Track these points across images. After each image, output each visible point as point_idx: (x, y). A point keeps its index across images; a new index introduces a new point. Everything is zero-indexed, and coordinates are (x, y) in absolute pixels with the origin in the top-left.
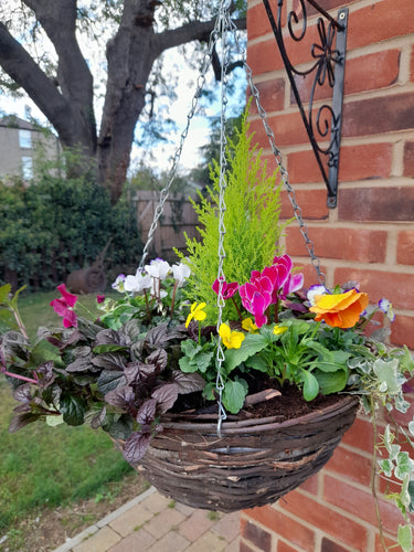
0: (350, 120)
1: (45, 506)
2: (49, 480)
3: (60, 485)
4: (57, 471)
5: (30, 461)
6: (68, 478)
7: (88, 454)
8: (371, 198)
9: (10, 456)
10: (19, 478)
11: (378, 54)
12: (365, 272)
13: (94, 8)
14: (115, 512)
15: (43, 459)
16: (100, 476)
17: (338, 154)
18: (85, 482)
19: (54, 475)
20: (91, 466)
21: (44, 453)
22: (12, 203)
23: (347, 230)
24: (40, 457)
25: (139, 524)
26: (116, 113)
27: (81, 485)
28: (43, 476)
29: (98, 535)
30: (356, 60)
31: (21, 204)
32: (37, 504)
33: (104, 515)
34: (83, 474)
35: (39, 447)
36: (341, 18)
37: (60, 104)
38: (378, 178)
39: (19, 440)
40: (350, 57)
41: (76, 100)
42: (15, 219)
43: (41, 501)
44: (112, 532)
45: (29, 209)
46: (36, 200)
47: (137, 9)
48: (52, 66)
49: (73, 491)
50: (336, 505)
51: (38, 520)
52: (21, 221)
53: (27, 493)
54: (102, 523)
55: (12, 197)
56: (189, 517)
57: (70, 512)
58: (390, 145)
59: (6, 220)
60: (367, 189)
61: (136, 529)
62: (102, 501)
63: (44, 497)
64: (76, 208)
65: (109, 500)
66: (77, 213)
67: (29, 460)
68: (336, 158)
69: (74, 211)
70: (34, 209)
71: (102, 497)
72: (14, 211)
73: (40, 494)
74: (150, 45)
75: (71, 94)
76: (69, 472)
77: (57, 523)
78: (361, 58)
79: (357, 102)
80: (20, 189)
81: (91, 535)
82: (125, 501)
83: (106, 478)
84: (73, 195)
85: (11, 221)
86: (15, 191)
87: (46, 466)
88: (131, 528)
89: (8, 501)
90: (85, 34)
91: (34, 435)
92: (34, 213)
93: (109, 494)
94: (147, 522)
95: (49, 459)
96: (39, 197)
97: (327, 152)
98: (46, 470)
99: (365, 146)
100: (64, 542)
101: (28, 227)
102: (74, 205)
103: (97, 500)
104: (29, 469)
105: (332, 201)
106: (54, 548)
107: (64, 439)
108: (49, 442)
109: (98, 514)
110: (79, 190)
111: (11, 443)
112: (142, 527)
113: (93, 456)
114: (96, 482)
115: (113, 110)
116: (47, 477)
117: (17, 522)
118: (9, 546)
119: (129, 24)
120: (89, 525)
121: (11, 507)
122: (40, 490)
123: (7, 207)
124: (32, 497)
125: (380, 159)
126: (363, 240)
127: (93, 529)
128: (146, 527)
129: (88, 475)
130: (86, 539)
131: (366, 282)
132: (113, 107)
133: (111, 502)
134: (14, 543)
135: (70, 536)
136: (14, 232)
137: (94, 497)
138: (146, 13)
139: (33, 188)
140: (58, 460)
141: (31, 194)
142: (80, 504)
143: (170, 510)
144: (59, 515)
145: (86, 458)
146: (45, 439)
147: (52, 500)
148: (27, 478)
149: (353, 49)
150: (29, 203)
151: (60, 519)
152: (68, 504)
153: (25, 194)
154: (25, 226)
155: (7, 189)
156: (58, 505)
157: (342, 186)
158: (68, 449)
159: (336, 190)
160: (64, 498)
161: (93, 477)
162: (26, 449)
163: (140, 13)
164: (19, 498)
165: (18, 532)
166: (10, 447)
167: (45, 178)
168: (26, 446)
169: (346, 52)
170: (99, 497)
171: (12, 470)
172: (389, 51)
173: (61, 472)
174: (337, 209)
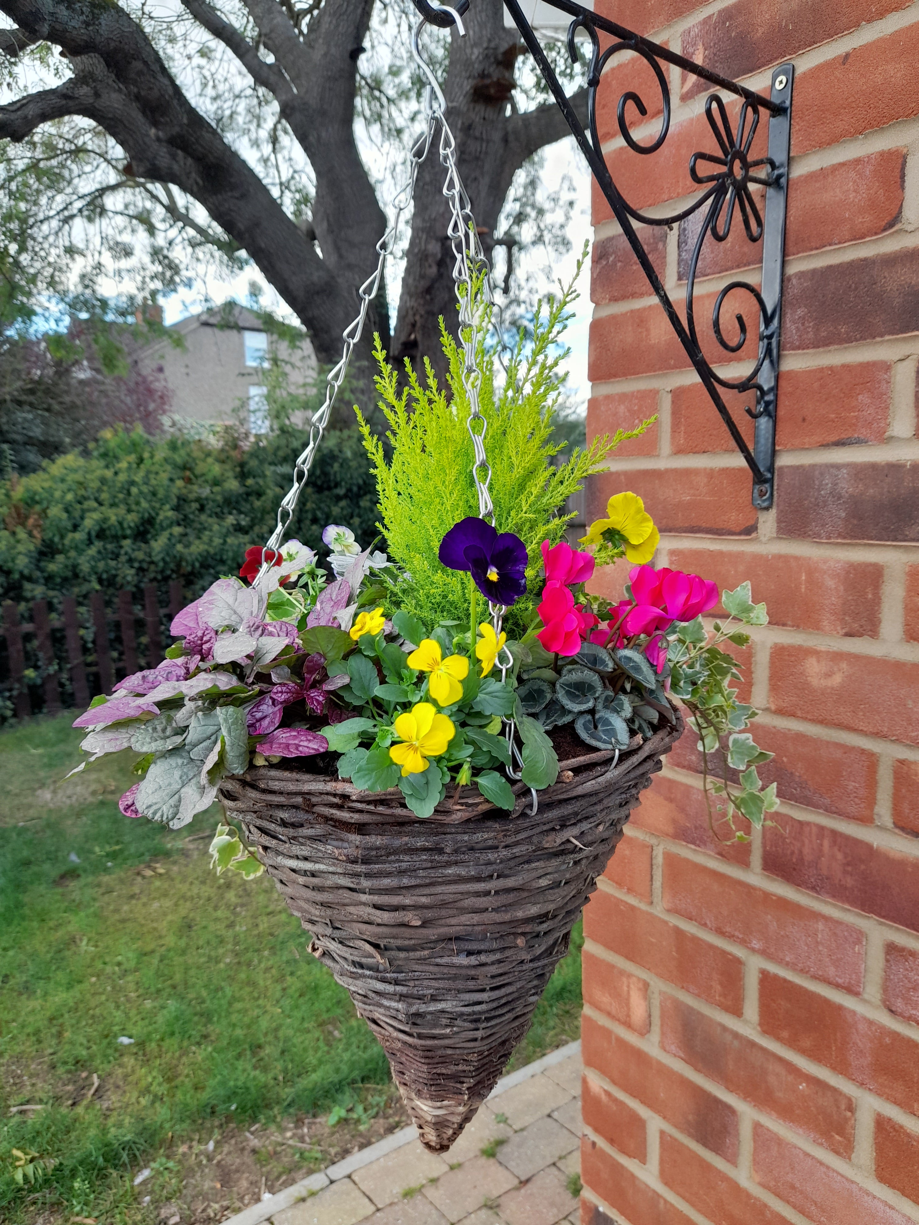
0: (800, 312)
1: (229, 1119)
2: (240, 1065)
3: (263, 1078)
4: (260, 1047)
5: (209, 1021)
6: (279, 1065)
7: (325, 1016)
8: (846, 487)
9: (172, 1004)
10: (185, 1052)
11: (857, 161)
12: (837, 657)
13: (395, 72)
14: (367, 1152)
15: (234, 1018)
16: (345, 1068)
17: (775, 389)
18: (315, 1077)
19: (254, 1054)
20: (329, 1044)
21: (238, 1006)
22: (216, 483)
23: (797, 558)
24: (229, 1013)
25: (414, 1184)
26: (428, 290)
27: (305, 1083)
28: (230, 1055)
29: (327, 1194)
30: (812, 177)
31: (233, 485)
32: (213, 1113)
33: (345, 1153)
34: (312, 1059)
35: (228, 991)
36: (779, 87)
37: (317, 277)
38: (859, 442)
39: (192, 972)
40: (798, 171)
41: (350, 267)
42: (220, 516)
43: (221, 1108)
44: (357, 1193)
45: (248, 494)
46: (264, 476)
47: (478, 68)
48: (306, 200)
49: (287, 1093)
50: (778, 1195)
51: (211, 1145)
52: (230, 520)
53: (196, 1088)
54: (338, 1171)
55: (217, 469)
56: (525, 1183)
57: (277, 1137)
58: (886, 367)
59: (203, 517)
60: (838, 467)
61: (408, 1194)
62: (343, 1122)
63: (228, 1099)
64: (341, 491)
65: (358, 1121)
66: (343, 503)
67: (207, 1016)
68: (769, 397)
69: (339, 498)
70: (259, 495)
71: (343, 1113)
72: (219, 498)
73: (222, 1092)
74: (505, 140)
75: (341, 256)
76: (283, 1052)
77: (249, 1159)
78: (822, 174)
79: (814, 271)
80: (234, 454)
81: (313, 1194)
82: (391, 1130)
83: (356, 1074)
84: (336, 466)
85: (213, 520)
86: (223, 458)
87: (239, 1032)
88: (398, 1189)
89: (157, 1098)
90: (376, 128)
91: (222, 965)
92: (257, 504)
93: (360, 1108)
94: (434, 1181)
95: (246, 1020)
96: (269, 471)
97: (744, 386)
98: (237, 1041)
99: (831, 368)
100: (258, 1200)
101: (246, 533)
102: (337, 485)
103: (332, 1119)
104: (205, 1037)
105: (762, 494)
106: (238, 1210)
107: (281, 979)
108: (251, 983)
109: (333, 1151)
110: (349, 454)
111: (178, 977)
112: (420, 1190)
113: (333, 1021)
114: (335, 1078)
115: (424, 284)
116: (239, 1056)
117: (171, 1144)
118: (152, 1192)
119: (461, 102)
120: (311, 1172)
121: (162, 1112)
122: (223, 1083)
123: (206, 492)
124: (204, 1096)
125: (864, 398)
126: (831, 583)
127: (317, 1181)
128: (431, 1193)
129: (321, 1062)
130: (303, 1200)
131: (837, 680)
132: (422, 276)
133: (362, 1128)
134: (163, 1187)
135: (272, 1190)
136: (217, 541)
137: (328, 1110)
138: (495, 73)
139: (257, 452)
140: (264, 1023)
141: (253, 463)
142: (299, 1123)
143: (483, 1160)
144: (255, 1142)
145: (321, 1025)
146: (243, 976)
147: (242, 1109)
148: (201, 1054)
149: (805, 155)
150: (250, 482)
151: (254, 1151)
152: (274, 1119)
153: (242, 465)
154: (239, 529)
155: (208, 454)
156: (254, 1119)
157: (784, 460)
158: (287, 1003)
159: (771, 469)
160: (268, 1106)
161: (329, 1067)
162: (204, 993)
163: (483, 75)
164: (179, 1096)
165: (171, 1164)
166: (174, 987)
167: (283, 430)
168: (206, 986)
169: (790, 159)
170: (338, 1112)
171: (172, 1034)
172: (882, 154)
173: (268, 1050)
174: (773, 512)
